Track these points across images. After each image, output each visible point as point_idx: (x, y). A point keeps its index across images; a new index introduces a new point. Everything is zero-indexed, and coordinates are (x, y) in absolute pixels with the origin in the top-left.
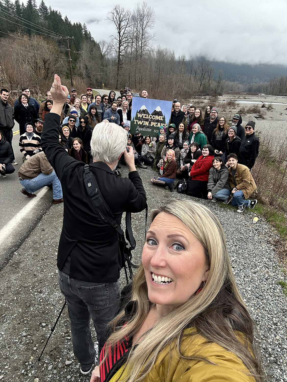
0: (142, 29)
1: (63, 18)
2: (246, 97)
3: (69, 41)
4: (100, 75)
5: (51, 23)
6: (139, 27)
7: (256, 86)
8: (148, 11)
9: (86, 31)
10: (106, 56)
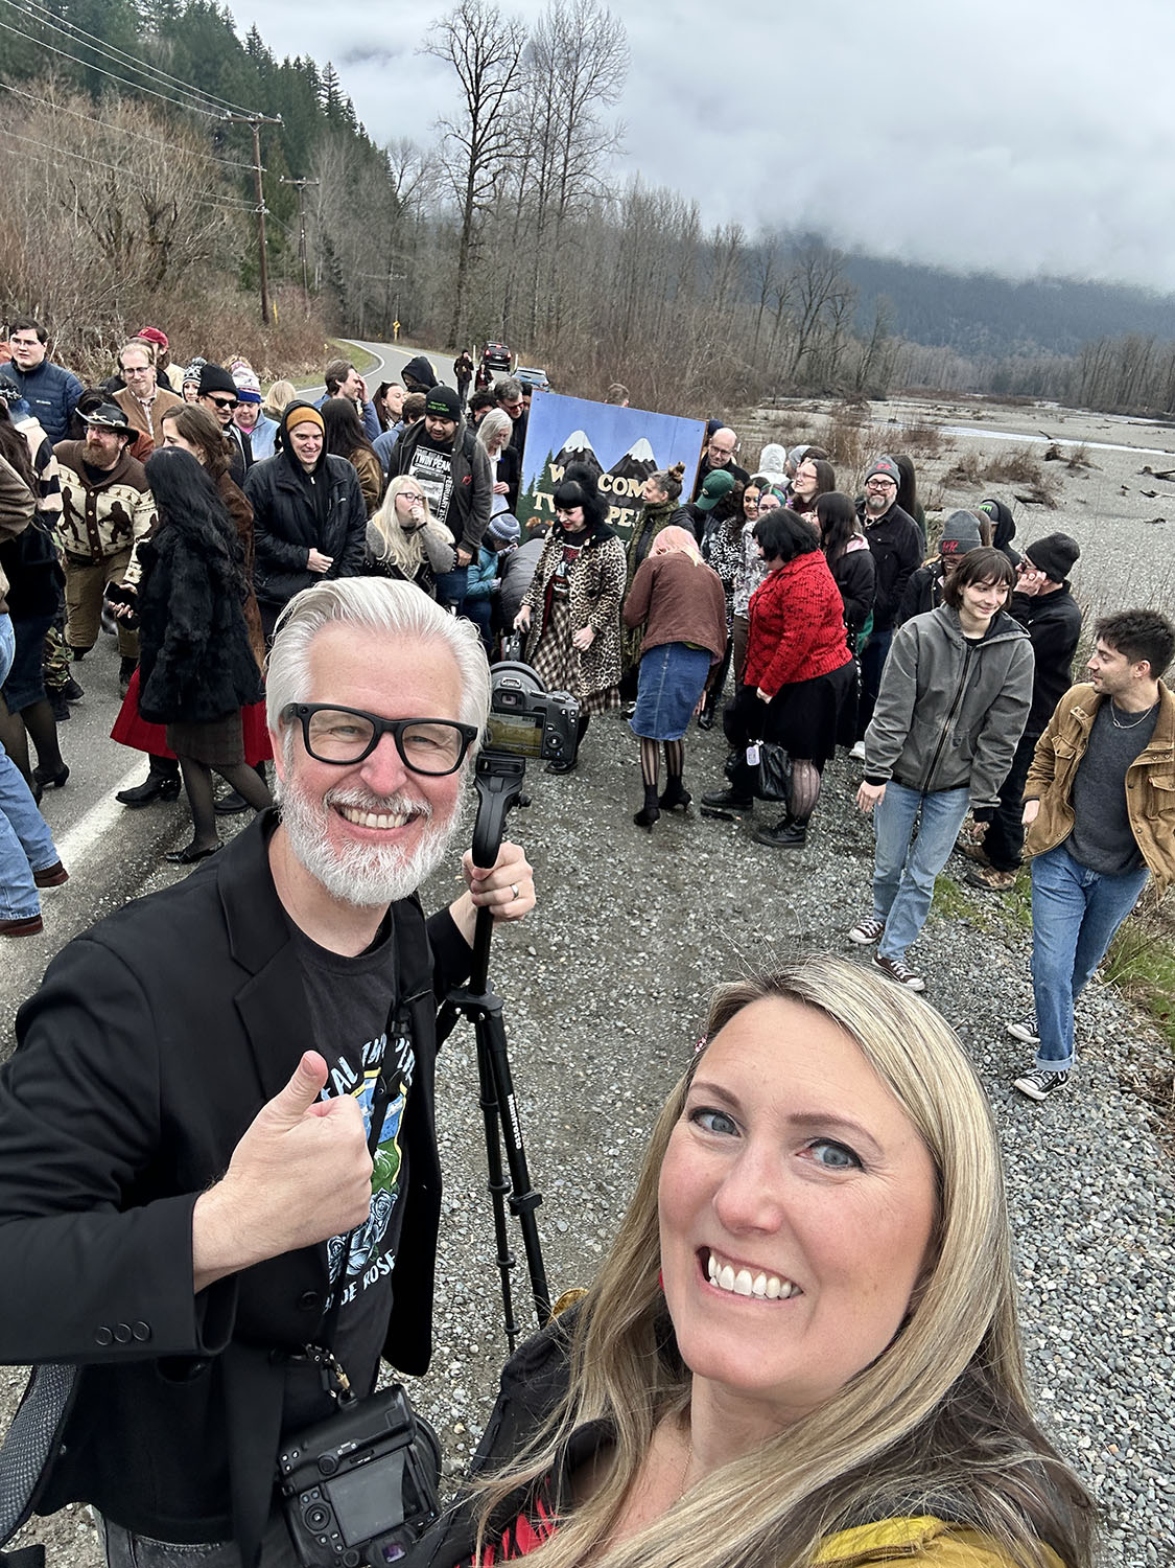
0: (572, 102)
1: (241, 34)
2: (984, 413)
3: (260, 132)
4: (386, 284)
5: (187, 53)
6: (558, 94)
7: (1024, 369)
8: (598, 27)
9: (333, 97)
10: (413, 207)
